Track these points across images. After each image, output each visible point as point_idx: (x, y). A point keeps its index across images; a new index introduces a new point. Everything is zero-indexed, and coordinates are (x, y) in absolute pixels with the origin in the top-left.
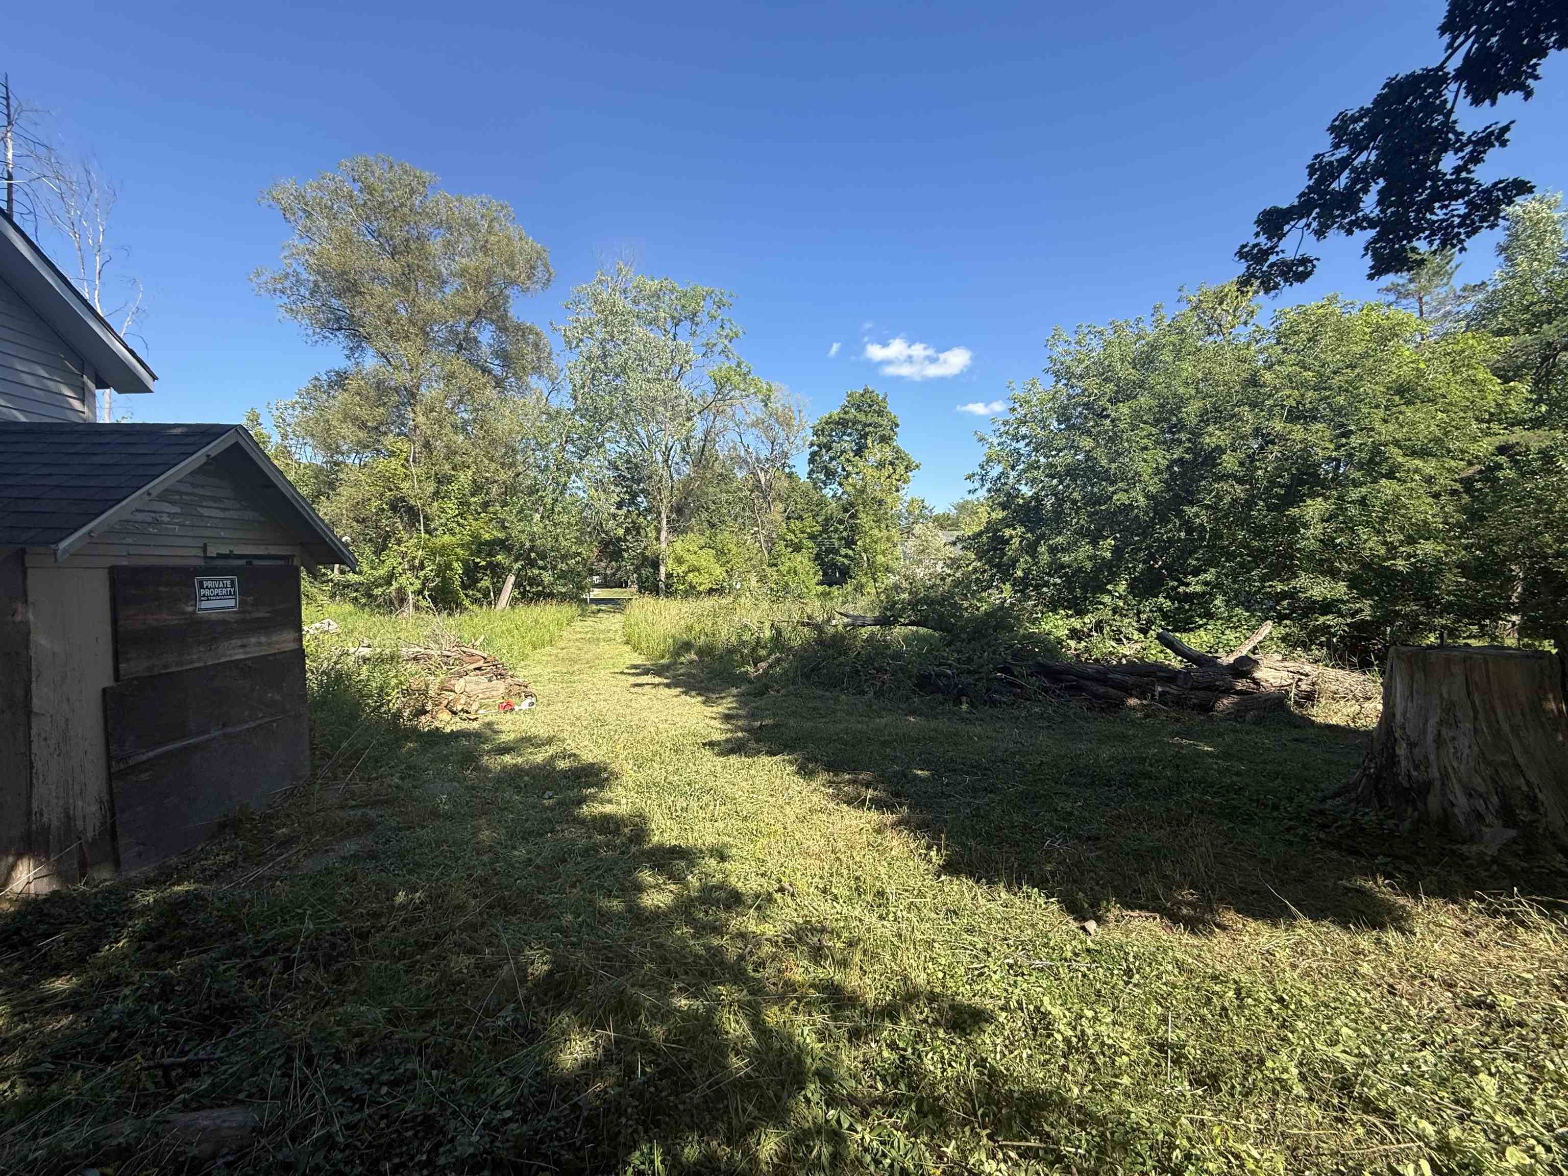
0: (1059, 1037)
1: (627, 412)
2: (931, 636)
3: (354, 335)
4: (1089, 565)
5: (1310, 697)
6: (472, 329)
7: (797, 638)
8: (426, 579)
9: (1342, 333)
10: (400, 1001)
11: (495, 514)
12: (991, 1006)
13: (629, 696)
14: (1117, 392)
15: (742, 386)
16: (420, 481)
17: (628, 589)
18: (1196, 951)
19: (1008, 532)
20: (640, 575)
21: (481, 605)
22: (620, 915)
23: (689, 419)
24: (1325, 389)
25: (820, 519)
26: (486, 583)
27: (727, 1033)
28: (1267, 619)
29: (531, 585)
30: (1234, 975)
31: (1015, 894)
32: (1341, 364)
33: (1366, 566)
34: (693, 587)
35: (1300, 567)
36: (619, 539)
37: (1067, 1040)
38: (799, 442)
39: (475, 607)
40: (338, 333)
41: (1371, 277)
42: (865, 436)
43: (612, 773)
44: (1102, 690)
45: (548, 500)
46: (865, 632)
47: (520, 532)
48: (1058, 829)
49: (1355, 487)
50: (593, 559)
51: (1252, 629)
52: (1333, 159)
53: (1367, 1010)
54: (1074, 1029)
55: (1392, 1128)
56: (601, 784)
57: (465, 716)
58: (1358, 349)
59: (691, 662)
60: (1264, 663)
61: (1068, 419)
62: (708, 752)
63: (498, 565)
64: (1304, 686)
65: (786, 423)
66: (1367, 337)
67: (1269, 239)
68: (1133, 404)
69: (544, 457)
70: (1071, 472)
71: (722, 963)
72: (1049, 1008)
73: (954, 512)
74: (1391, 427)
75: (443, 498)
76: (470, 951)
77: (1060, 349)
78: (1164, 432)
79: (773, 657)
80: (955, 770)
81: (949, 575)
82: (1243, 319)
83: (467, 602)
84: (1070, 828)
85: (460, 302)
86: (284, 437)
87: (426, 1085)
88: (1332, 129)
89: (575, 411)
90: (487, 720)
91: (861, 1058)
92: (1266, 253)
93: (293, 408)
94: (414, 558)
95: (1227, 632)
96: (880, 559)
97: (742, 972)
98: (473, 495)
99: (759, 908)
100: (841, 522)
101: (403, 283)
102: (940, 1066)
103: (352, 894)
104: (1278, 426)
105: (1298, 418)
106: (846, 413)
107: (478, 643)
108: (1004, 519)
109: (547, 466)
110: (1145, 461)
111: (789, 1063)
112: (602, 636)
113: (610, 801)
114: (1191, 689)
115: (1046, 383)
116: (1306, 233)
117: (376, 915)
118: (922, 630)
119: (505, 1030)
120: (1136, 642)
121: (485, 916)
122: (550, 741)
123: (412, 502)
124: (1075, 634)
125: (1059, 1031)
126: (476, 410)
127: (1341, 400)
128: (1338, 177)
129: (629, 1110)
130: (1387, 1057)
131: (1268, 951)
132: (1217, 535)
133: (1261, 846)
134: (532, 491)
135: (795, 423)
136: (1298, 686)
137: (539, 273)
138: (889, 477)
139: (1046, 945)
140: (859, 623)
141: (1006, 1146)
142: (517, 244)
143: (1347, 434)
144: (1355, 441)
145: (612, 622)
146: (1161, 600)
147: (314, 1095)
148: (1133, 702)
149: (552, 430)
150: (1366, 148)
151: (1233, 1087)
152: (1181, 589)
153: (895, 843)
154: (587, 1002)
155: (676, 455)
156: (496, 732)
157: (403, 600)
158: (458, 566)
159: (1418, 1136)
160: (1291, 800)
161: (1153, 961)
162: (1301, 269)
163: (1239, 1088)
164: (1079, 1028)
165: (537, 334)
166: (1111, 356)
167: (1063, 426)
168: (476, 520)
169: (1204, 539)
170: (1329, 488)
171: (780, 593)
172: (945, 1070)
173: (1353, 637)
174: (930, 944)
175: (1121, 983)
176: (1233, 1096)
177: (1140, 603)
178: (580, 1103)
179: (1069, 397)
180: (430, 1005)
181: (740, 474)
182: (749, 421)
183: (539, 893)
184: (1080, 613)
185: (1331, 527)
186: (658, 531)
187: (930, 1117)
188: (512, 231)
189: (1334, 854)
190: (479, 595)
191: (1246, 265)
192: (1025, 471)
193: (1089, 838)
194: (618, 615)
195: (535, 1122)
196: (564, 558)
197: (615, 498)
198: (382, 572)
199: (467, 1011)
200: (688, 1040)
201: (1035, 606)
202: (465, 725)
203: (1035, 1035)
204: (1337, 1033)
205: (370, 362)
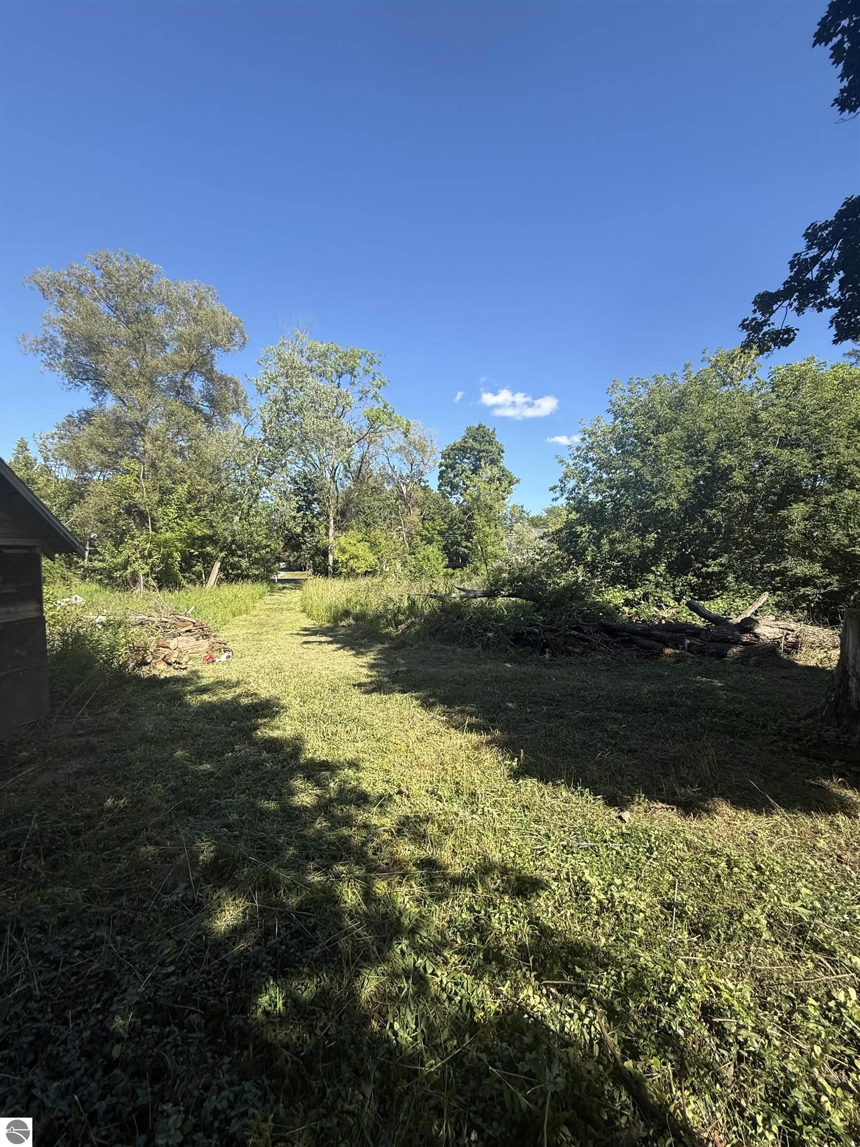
0: (594, 900)
1: (303, 441)
2: (526, 605)
3: (99, 384)
4: (637, 552)
5: (795, 646)
6: (187, 380)
7: (427, 607)
8: (153, 565)
9: (817, 384)
10: (98, 883)
11: (205, 516)
12: (547, 878)
13: (302, 651)
14: (658, 426)
15: (388, 422)
16: (148, 492)
17: (306, 572)
18: (700, 833)
19: (579, 529)
20: (314, 561)
21: (195, 584)
22: (275, 813)
23: (350, 446)
24: (805, 424)
25: (447, 520)
26: (199, 568)
27: (346, 902)
28: (765, 590)
29: (233, 569)
30: (727, 851)
31: (573, 793)
32: (816, 407)
33: (834, 552)
34: (353, 570)
35: (789, 554)
36: (298, 536)
37: (600, 902)
38: (431, 463)
39: (190, 586)
40: (86, 382)
41: (835, 342)
42: (479, 460)
43: (283, 708)
44: (647, 642)
45: (245, 506)
46: (476, 602)
47: (223, 530)
48: (607, 745)
49: (827, 495)
50: (280, 550)
51: (754, 598)
52: (807, 257)
53: (820, 875)
54: (606, 893)
55: (832, 963)
56: (273, 715)
57: (177, 666)
58: (829, 396)
59: (349, 625)
60: (762, 622)
61: (623, 447)
62: (356, 691)
63: (208, 554)
64: (790, 639)
65: (422, 450)
66: (836, 387)
67: (763, 315)
68: (669, 434)
69: (242, 475)
70: (625, 484)
71: (349, 850)
72: (588, 878)
73: (545, 514)
74: (851, 451)
75: (165, 505)
76: (157, 844)
77: (618, 395)
78: (691, 456)
79: (409, 621)
80: (536, 702)
81: (538, 560)
82: (748, 374)
83: (184, 582)
84: (616, 744)
85: (177, 358)
86: (46, 459)
87: (110, 948)
88: (806, 235)
89: (265, 440)
90: (194, 669)
91: (448, 919)
92: (761, 325)
93: (53, 438)
94: (144, 550)
95: (737, 600)
96: (490, 549)
97: (364, 855)
98: (188, 503)
99: (381, 806)
100: (461, 522)
101: (135, 345)
102: (504, 923)
103: (71, 802)
104: (772, 450)
105: (787, 445)
106: (466, 442)
107: (189, 612)
108: (577, 519)
109: (243, 481)
110: (678, 476)
111: (391, 924)
112: (285, 606)
113: (278, 728)
114: (710, 641)
115: (607, 421)
116: (789, 310)
117: (89, 817)
118: (519, 601)
119: (177, 903)
120: (673, 608)
121: (173, 816)
122: (238, 684)
123: (142, 508)
124: (628, 603)
125: (594, 895)
126: (191, 439)
127: (816, 432)
128: (811, 270)
129: (264, 964)
130: (833, 909)
131: (753, 832)
132: (730, 530)
133: (753, 755)
134: (233, 499)
135: (429, 449)
136: (786, 639)
137: (237, 338)
138: (497, 489)
139: (591, 831)
140: (472, 595)
141: (549, 984)
142: (220, 318)
143: (820, 457)
144: (826, 461)
145: (293, 596)
146: (690, 577)
147: (19, 959)
148: (668, 651)
149: (248, 454)
150: (831, 249)
151: (719, 935)
152: (704, 570)
153: (488, 756)
154: (241, 881)
155: (340, 474)
156: (199, 678)
157: (135, 582)
158: (177, 555)
159: (851, 968)
160: (775, 721)
161: (668, 840)
162: (786, 336)
163: (723, 936)
164: (609, 892)
165: (236, 383)
166: (653, 400)
167: (620, 452)
168: (190, 521)
169: (720, 533)
170: (809, 496)
171: (417, 574)
172: (508, 927)
173: (825, 603)
174: (506, 832)
175: (644, 858)
176: (718, 941)
177: (674, 579)
178: (227, 959)
179: (624, 430)
180: (121, 886)
181: (388, 488)
182: (394, 448)
183: (216, 798)
184: (632, 587)
185: (809, 524)
186: (327, 528)
187: (494, 963)
188: (217, 306)
189: (804, 760)
190: (194, 577)
191: (747, 333)
192: (591, 484)
193: (629, 751)
194: (298, 591)
195: (191, 975)
196: (257, 549)
197: (294, 505)
198: (120, 560)
199: (150, 889)
200: (315, 909)
201: (601, 582)
202: (176, 673)
203: (576, 899)
204: (799, 892)
205: (110, 403)
